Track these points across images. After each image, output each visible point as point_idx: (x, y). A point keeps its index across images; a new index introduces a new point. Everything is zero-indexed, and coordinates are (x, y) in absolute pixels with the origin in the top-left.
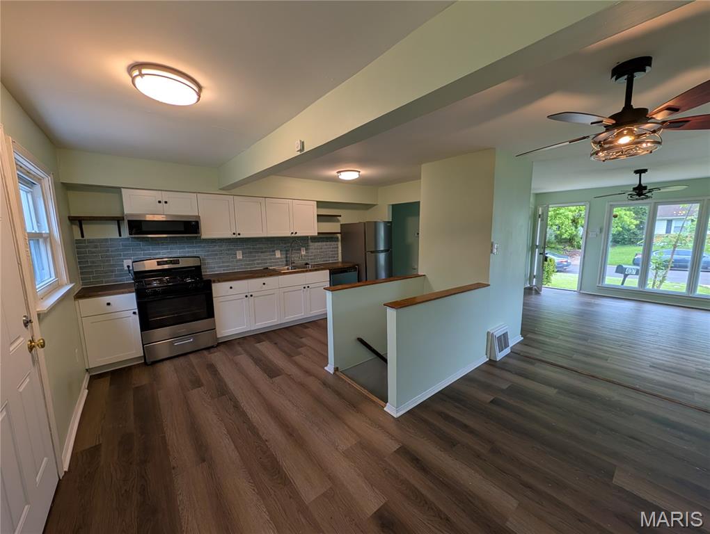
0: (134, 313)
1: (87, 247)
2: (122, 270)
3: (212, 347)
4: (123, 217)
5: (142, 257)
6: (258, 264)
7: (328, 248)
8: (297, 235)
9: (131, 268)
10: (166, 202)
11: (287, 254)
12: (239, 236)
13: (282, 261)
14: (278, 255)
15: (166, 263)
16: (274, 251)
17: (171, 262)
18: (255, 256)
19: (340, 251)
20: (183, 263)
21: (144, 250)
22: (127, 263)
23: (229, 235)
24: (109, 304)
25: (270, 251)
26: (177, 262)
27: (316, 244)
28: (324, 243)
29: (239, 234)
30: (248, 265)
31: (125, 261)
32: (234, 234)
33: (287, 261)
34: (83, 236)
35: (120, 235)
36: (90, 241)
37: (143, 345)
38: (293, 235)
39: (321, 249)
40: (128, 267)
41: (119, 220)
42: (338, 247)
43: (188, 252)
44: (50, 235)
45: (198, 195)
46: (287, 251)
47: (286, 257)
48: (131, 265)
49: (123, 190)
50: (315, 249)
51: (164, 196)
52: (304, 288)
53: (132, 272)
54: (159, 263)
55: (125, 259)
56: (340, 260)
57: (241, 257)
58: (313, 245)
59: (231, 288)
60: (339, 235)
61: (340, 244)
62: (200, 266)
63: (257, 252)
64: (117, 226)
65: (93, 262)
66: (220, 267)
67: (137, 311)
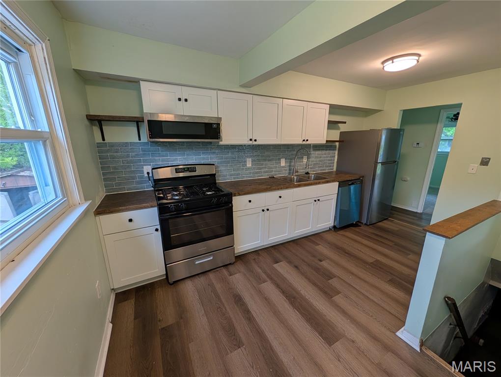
0: (157, 230)
1: (107, 151)
2: (142, 177)
3: (230, 264)
4: (143, 118)
5: (160, 163)
6: (265, 172)
7: (327, 157)
8: (308, 142)
9: (151, 175)
10: (186, 100)
11: (290, 162)
12: (255, 143)
13: (286, 170)
14: (283, 163)
15: (183, 170)
16: (279, 159)
17: (189, 170)
18: (262, 165)
19: (336, 160)
20: (200, 171)
21: (163, 156)
22: (147, 169)
23: (245, 141)
24: (130, 220)
25: (276, 160)
26: (194, 170)
27: (317, 152)
28: (324, 152)
29: (255, 140)
30: (257, 173)
31: (144, 167)
32: (251, 140)
33: (290, 170)
34: (104, 139)
35: (140, 139)
36: (112, 145)
37: (166, 265)
38: (304, 142)
39: (321, 157)
40: (148, 173)
41: (138, 121)
42: (334, 156)
43: (204, 159)
44: (52, 135)
45: (218, 92)
46: (291, 159)
47: (290, 166)
48: (150, 172)
49: (141, 82)
50: (316, 157)
51: (185, 93)
52: (315, 201)
53: (151, 179)
54: (177, 171)
55: (145, 165)
56: (335, 169)
57: (250, 165)
58: (315, 154)
59: (250, 201)
60: (337, 144)
61: (337, 152)
62: (215, 174)
63: (265, 160)
64: (136, 129)
65: (115, 168)
66: (231, 175)
67: (159, 227)
